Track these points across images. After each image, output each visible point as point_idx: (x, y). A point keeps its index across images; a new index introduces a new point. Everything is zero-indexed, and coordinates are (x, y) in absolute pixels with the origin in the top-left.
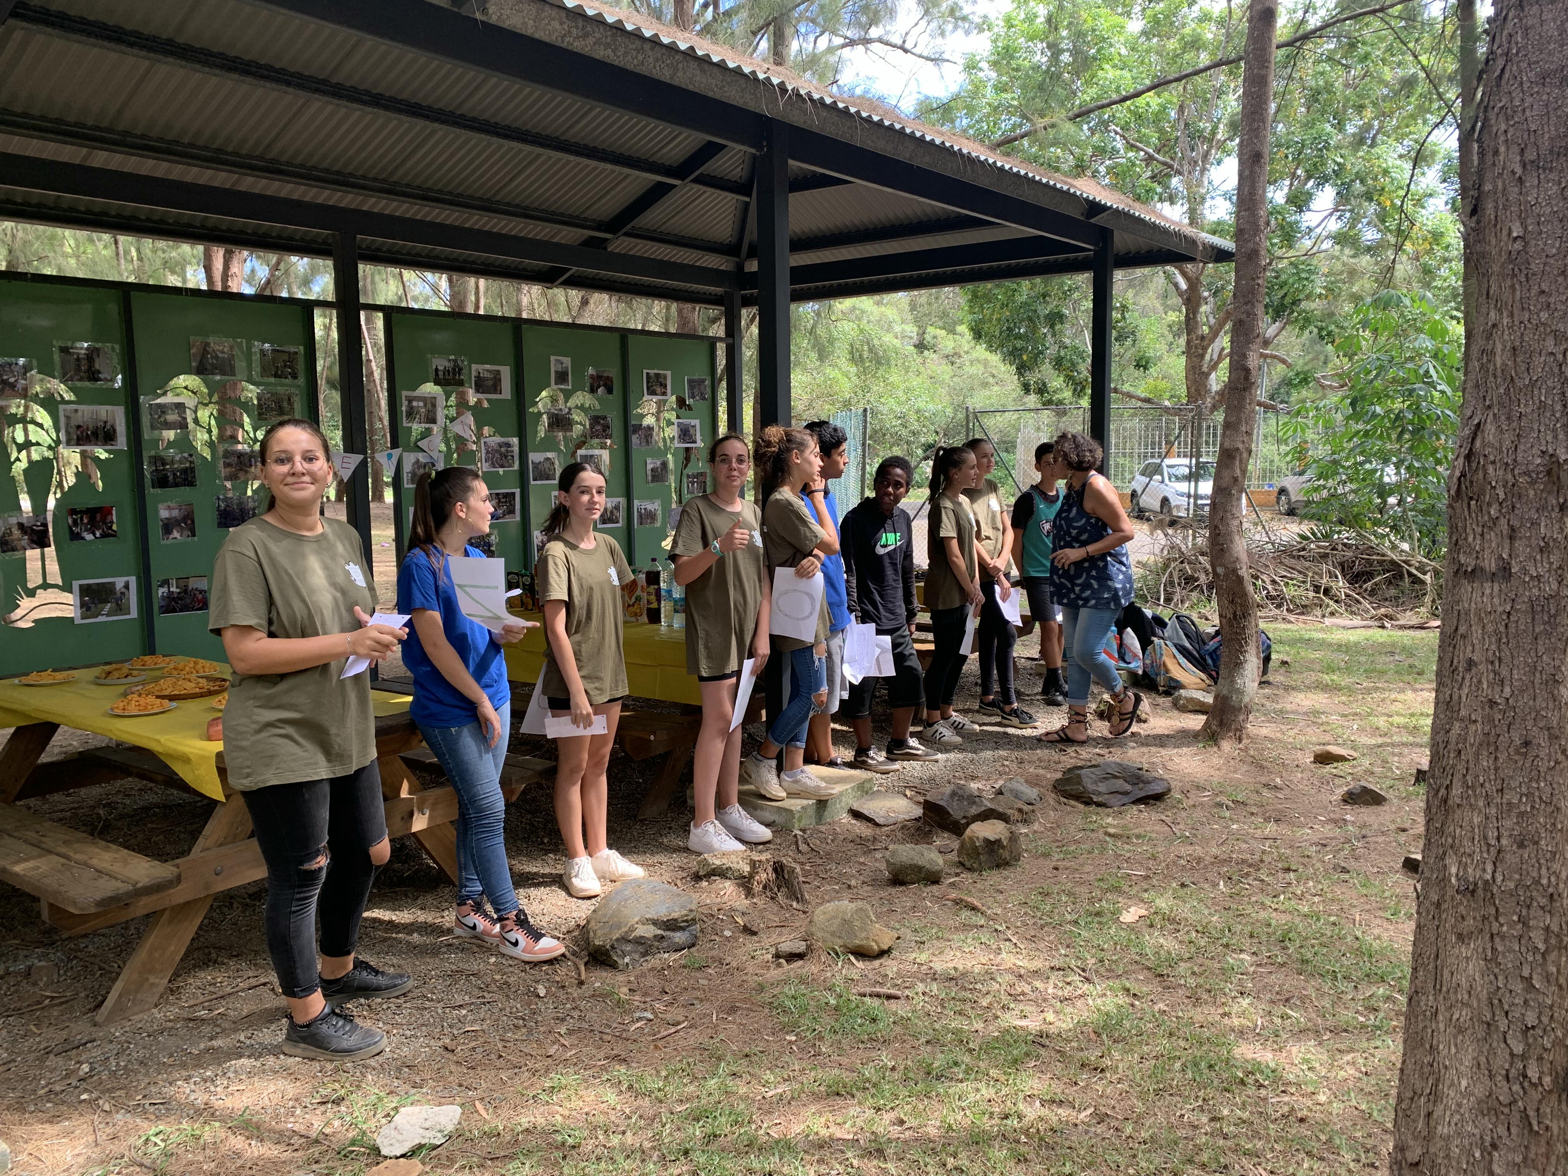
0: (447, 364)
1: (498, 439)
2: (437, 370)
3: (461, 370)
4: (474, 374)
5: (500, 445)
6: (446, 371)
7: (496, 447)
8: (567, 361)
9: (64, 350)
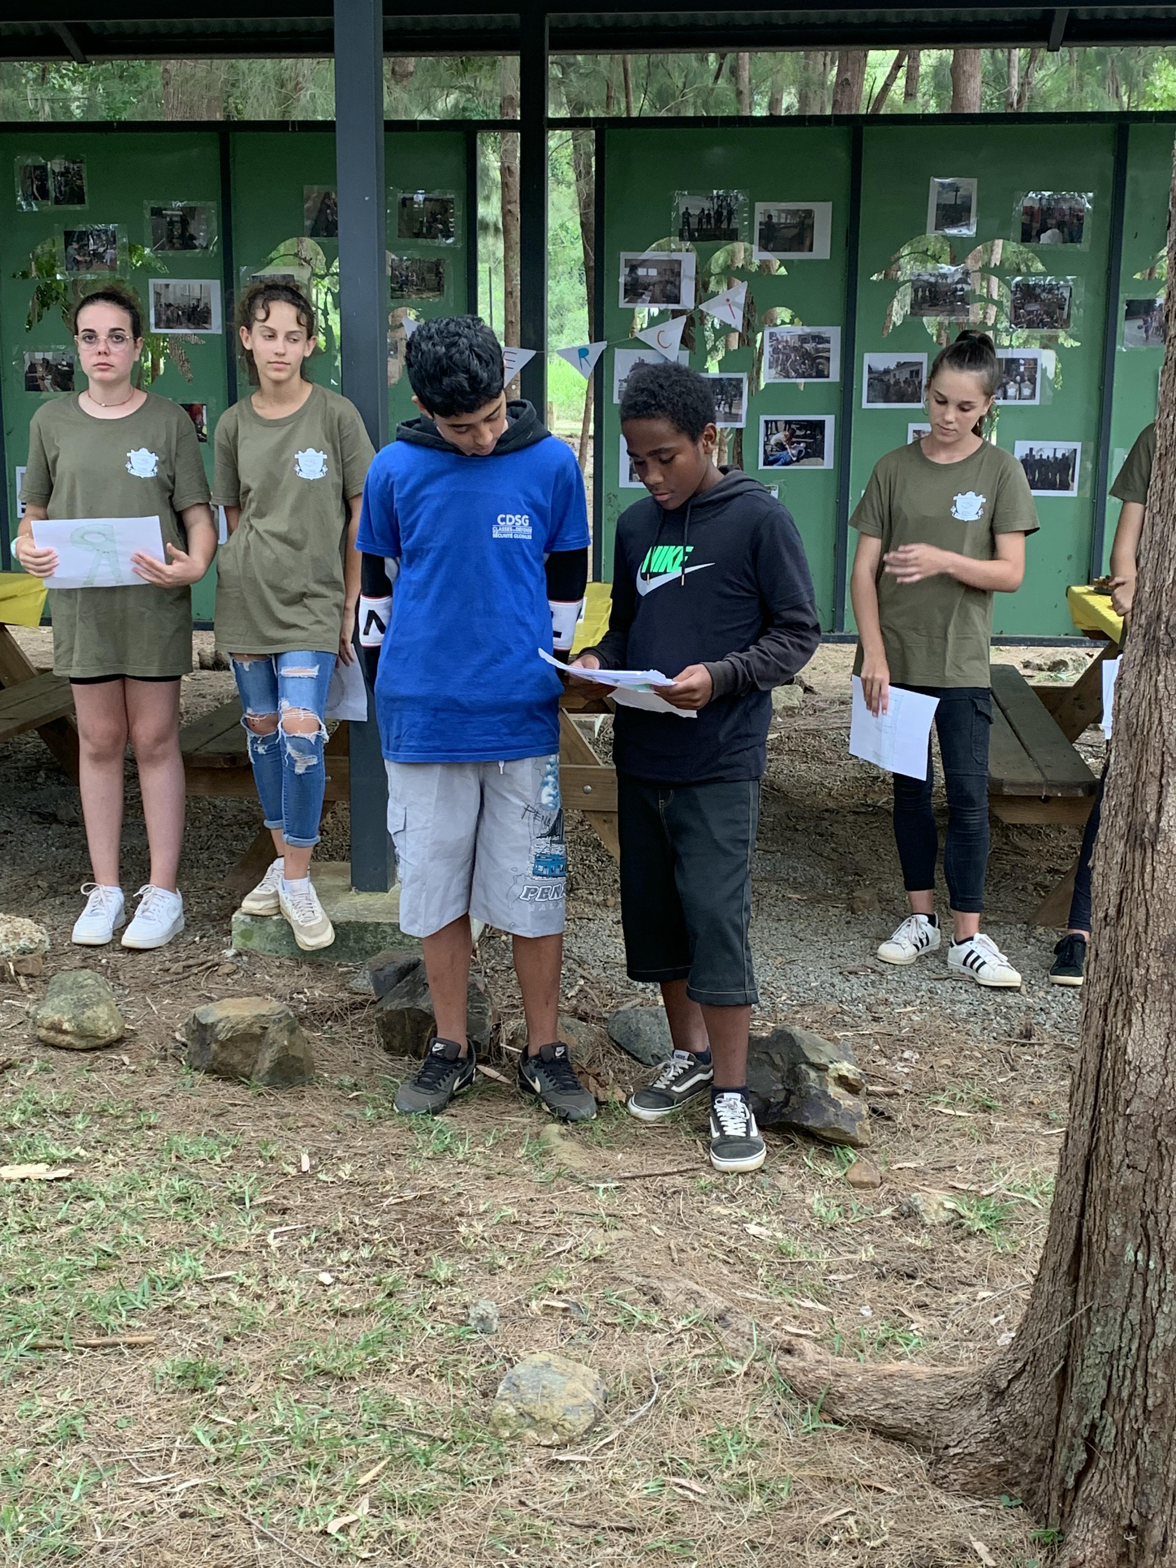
0: (707, 205)
1: (800, 329)
2: (687, 214)
3: (730, 213)
4: (759, 218)
5: (803, 339)
6: (704, 217)
7: (794, 342)
8: (970, 186)
9: (157, 212)
